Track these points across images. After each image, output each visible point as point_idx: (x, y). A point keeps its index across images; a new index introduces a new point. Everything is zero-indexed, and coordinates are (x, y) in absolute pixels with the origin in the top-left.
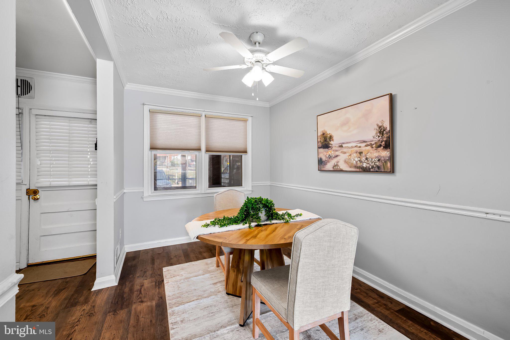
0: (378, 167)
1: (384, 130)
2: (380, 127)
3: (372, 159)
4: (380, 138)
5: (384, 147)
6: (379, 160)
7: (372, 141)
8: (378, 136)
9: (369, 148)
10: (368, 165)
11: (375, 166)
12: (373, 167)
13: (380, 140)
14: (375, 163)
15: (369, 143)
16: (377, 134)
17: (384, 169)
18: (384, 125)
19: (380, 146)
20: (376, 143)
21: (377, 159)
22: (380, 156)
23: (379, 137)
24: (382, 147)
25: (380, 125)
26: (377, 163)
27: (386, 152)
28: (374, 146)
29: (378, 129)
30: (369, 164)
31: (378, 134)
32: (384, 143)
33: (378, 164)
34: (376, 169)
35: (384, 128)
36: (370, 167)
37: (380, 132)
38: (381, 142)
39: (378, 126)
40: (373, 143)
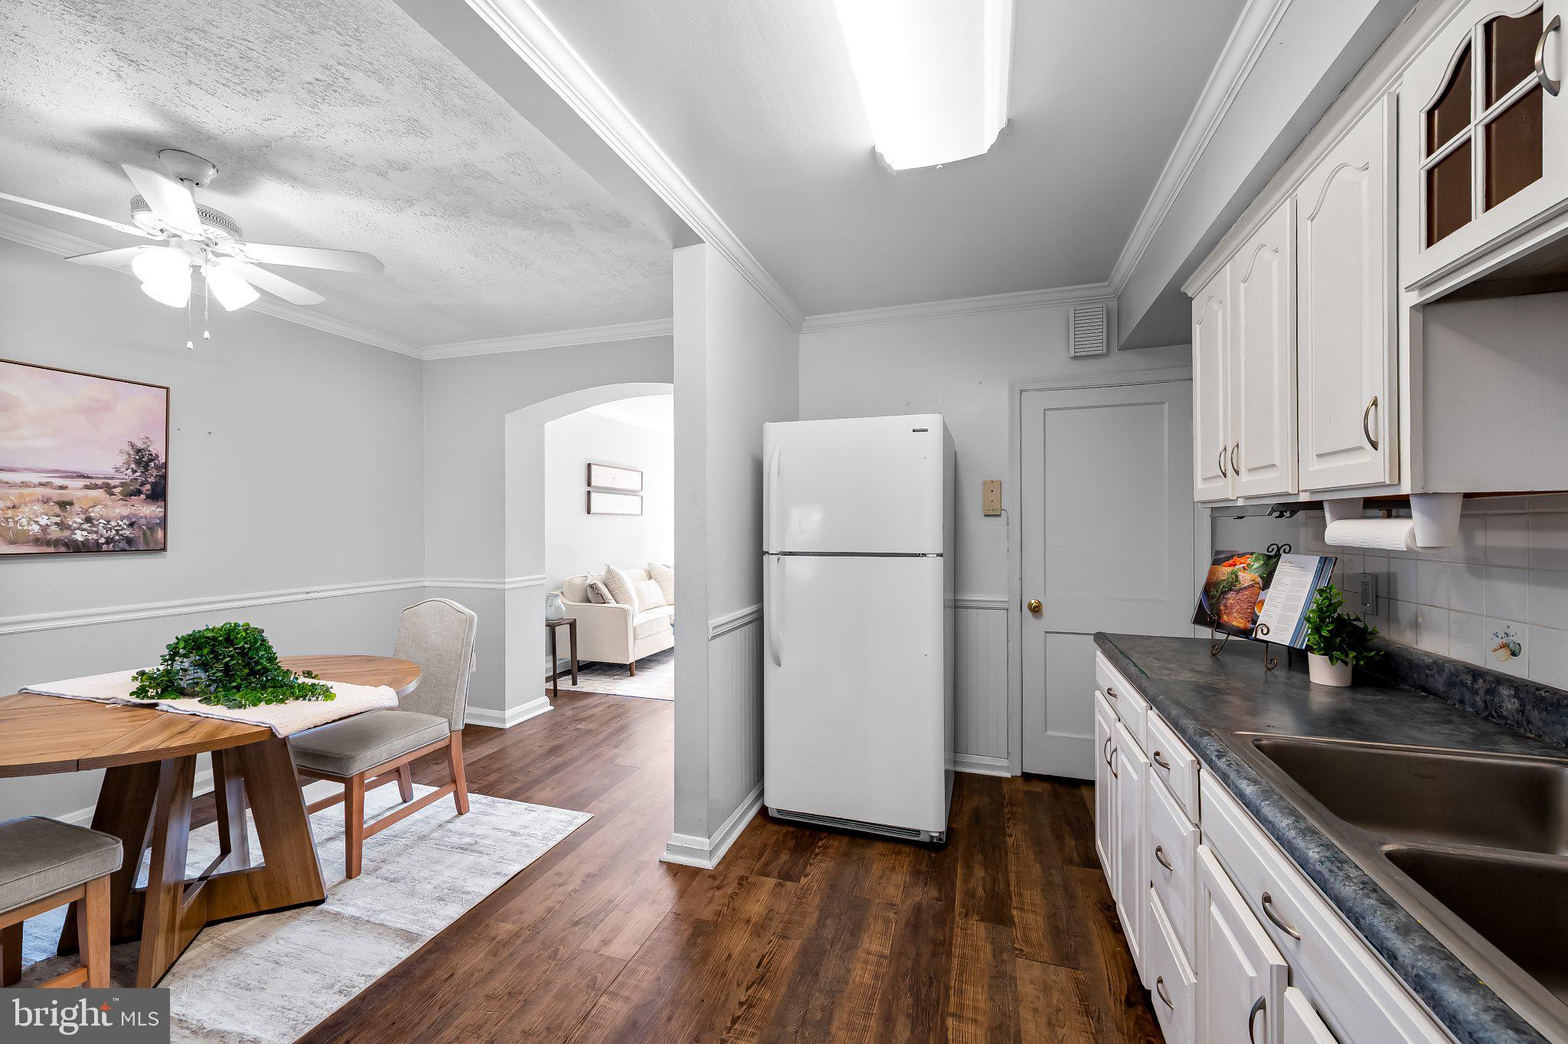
0: (129, 541)
1: (151, 460)
2: (139, 451)
3: (108, 522)
4: (138, 474)
5: (148, 497)
6: (131, 525)
7: (112, 478)
8: (130, 470)
9: (99, 493)
10: (95, 536)
11: (117, 537)
12: (109, 541)
13: (136, 479)
14: (117, 531)
15: (99, 482)
16: (128, 463)
17: (147, 542)
18: (150, 449)
19: (138, 492)
20: (123, 485)
21: (125, 521)
22: (135, 515)
23: (134, 472)
24: (143, 496)
25: (140, 445)
26: (124, 532)
27: (153, 508)
28: (117, 490)
29: (132, 452)
30: (96, 532)
31: (133, 466)
32: (148, 487)
33: (127, 532)
34: (123, 545)
35: (151, 455)
36: (102, 540)
37: (138, 462)
38: (142, 484)
39: (132, 446)
40: (113, 483)
